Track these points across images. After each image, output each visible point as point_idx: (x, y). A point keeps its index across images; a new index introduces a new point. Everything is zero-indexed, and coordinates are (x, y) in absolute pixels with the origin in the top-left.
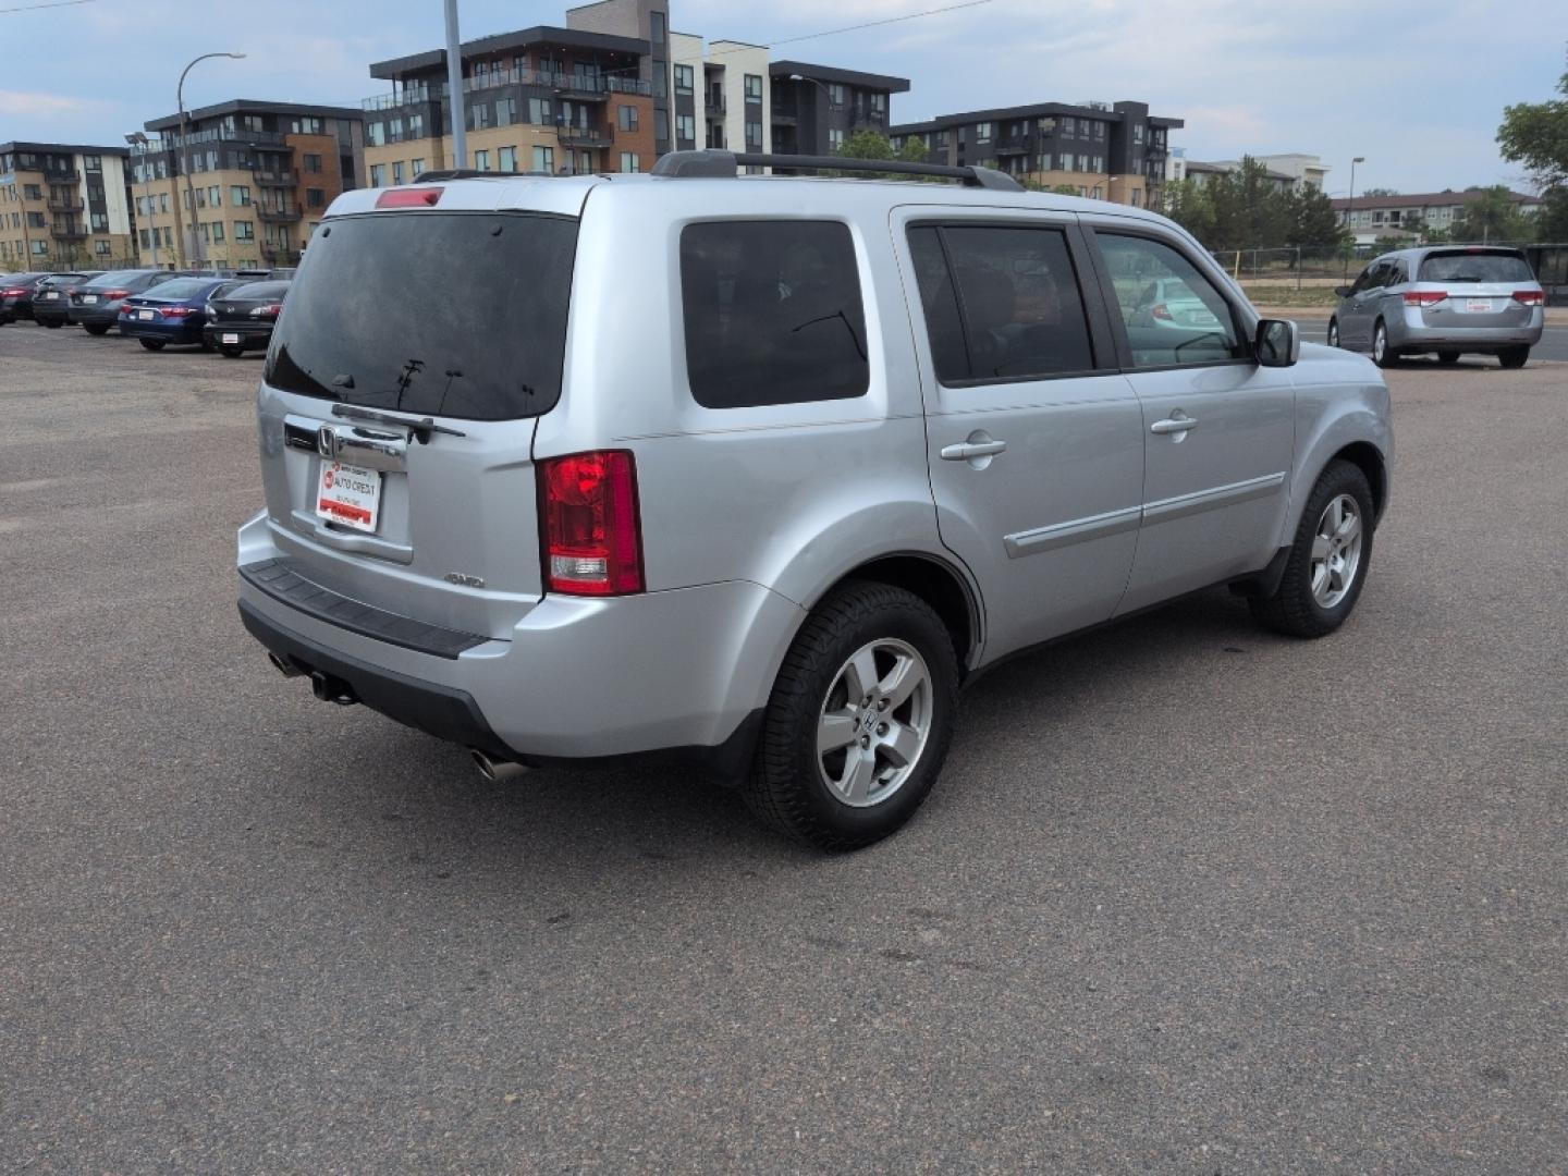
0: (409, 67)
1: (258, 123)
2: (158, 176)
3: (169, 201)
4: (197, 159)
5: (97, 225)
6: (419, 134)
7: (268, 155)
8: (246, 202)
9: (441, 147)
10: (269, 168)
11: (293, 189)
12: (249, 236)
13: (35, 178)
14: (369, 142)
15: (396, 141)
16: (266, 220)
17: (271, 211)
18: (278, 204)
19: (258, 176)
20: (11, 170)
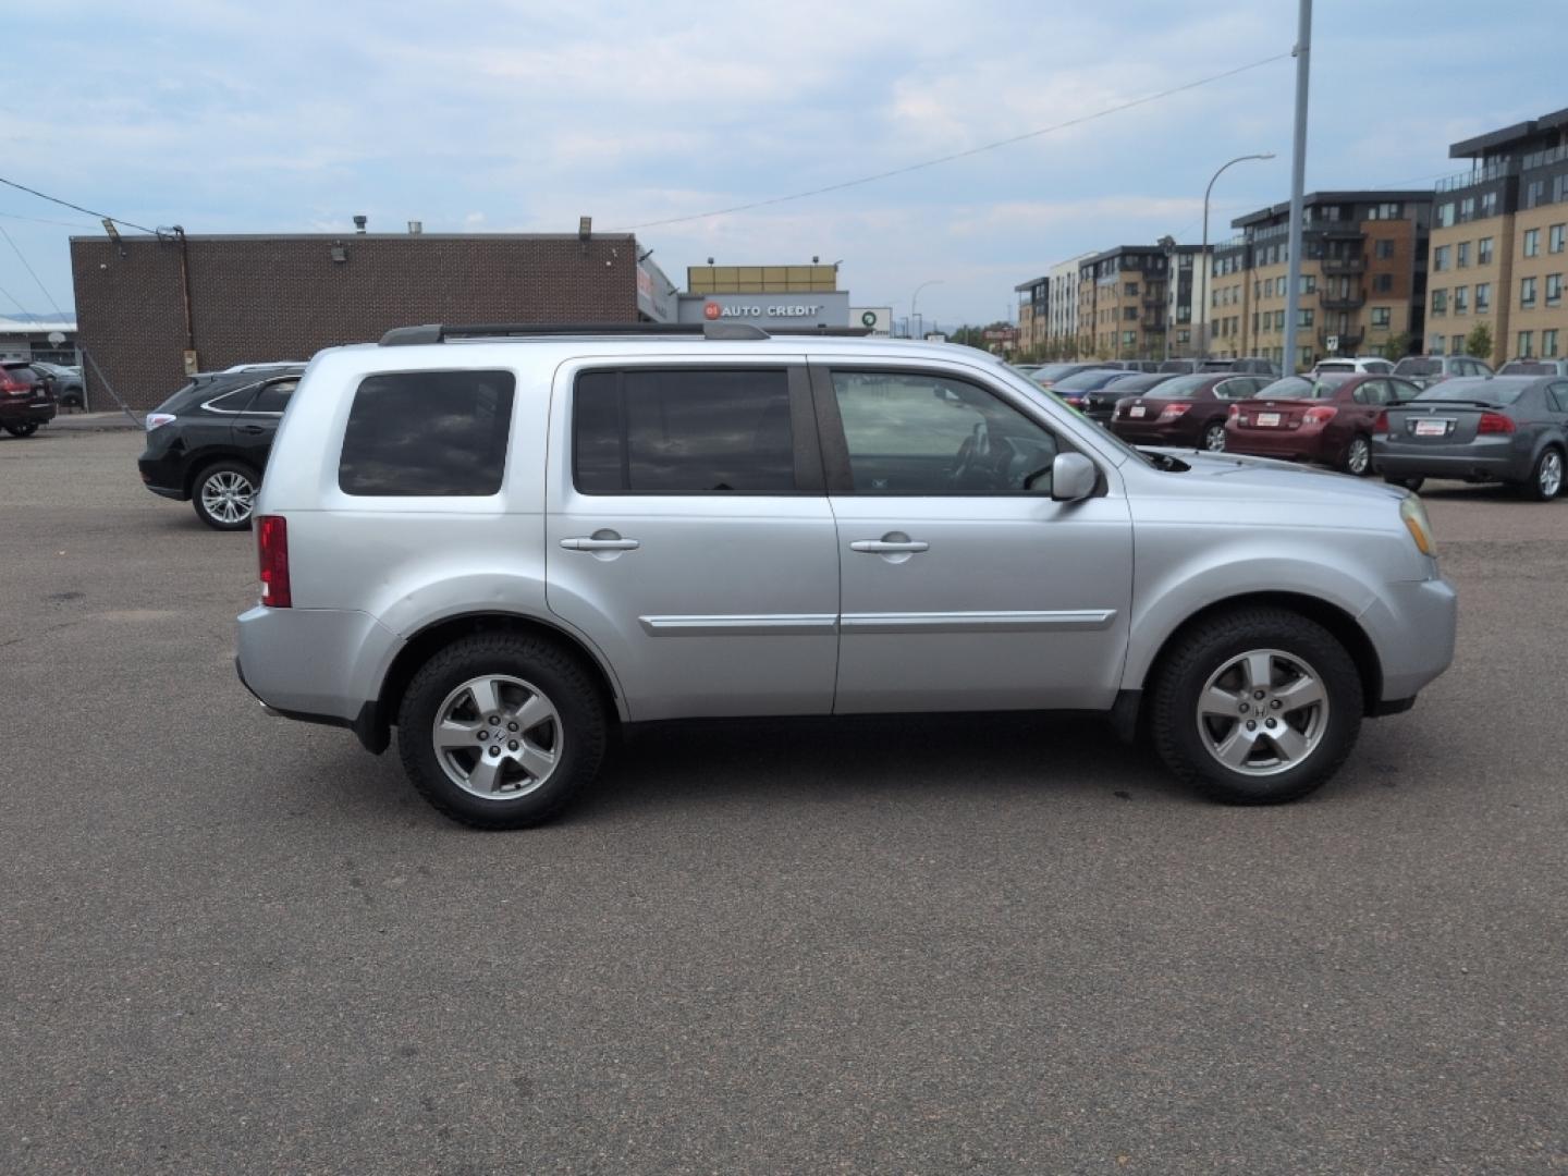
0: (1489, 143)
1: (1335, 212)
2: (1235, 269)
3: (1240, 293)
4: (1271, 252)
5: (1181, 316)
6: (1491, 211)
7: (1340, 243)
8: (1311, 290)
9: (1513, 225)
10: (1338, 256)
11: (1360, 276)
12: (1309, 323)
13: (1135, 277)
14: (1439, 224)
15: (1466, 222)
16: (1328, 306)
17: (1335, 298)
18: (1342, 290)
19: (1326, 264)
20: (1117, 271)
